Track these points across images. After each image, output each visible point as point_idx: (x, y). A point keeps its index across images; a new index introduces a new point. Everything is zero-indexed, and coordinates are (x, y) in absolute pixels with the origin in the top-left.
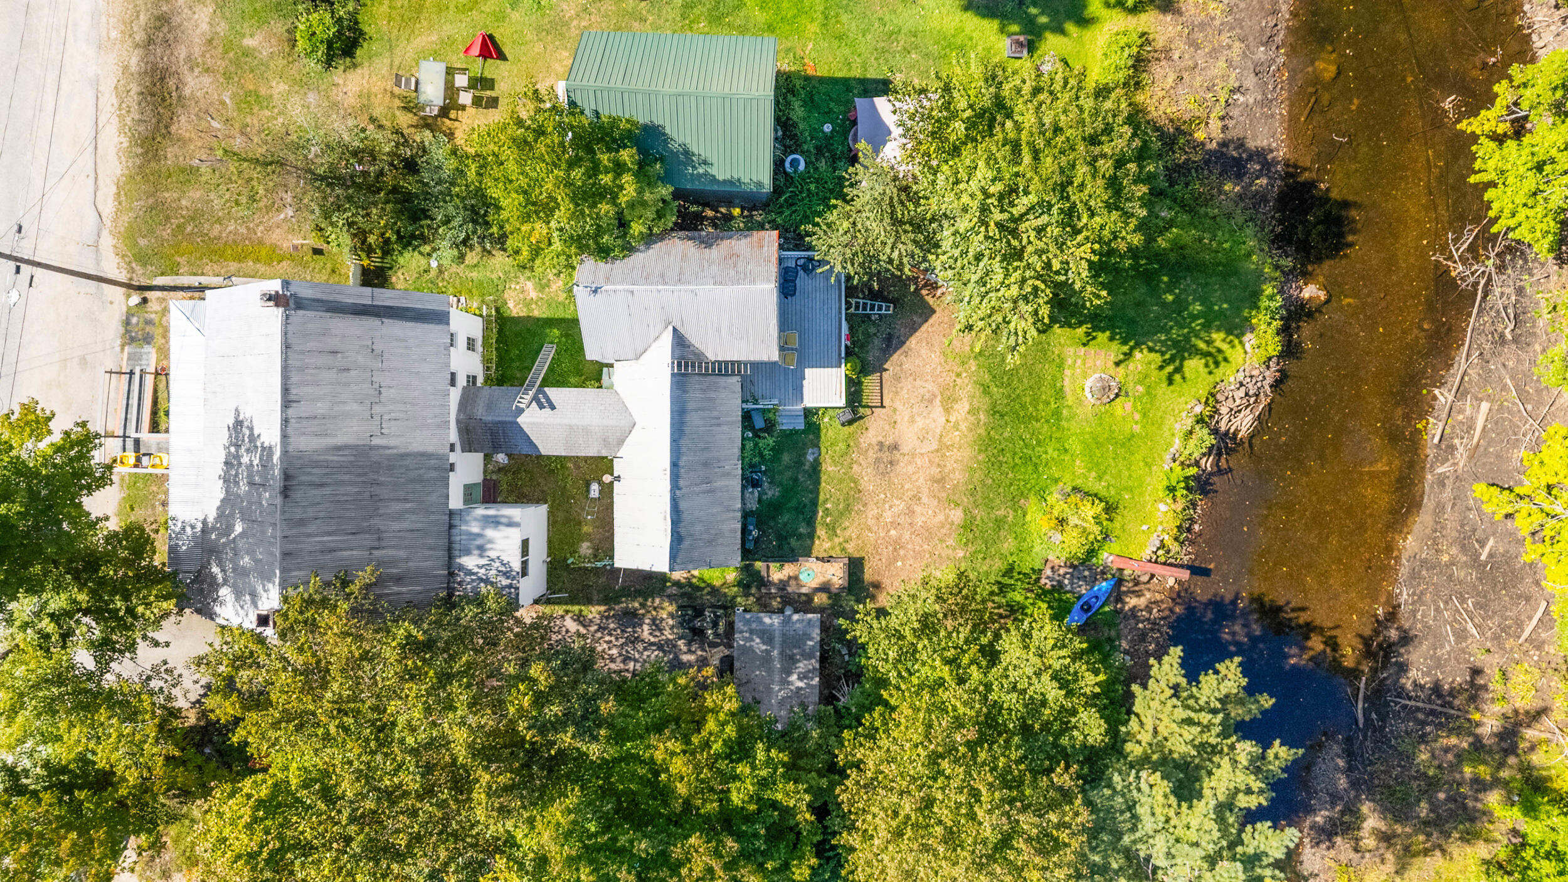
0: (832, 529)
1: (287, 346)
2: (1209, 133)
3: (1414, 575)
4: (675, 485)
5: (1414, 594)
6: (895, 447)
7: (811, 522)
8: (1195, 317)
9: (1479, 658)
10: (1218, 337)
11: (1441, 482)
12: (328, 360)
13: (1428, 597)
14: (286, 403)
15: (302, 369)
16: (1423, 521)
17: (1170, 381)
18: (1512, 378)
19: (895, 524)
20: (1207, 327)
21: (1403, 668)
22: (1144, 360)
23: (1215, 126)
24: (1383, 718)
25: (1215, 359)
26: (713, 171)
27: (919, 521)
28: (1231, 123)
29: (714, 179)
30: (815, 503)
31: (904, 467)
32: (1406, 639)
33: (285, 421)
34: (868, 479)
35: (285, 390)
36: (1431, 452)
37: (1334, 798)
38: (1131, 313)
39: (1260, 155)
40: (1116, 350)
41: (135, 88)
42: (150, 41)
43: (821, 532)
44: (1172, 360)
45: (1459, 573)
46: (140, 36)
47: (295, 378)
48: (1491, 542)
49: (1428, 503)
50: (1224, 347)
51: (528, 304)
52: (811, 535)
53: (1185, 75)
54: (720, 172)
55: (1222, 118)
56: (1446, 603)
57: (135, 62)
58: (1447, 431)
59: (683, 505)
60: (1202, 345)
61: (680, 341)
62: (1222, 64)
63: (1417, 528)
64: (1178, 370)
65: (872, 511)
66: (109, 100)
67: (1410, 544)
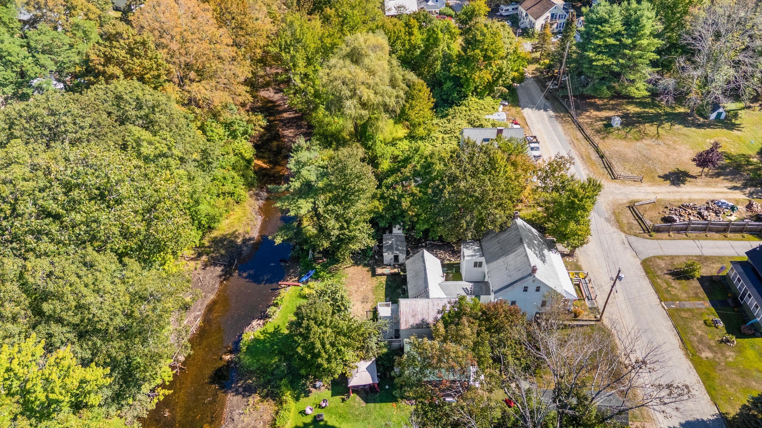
0: (381, 283)
2: (255, 398)
3: (213, 290)
5: (214, 286)
6: (362, 302)
7: (387, 284)
8: (268, 342)
9: (202, 272)
11: (200, 310)
13: (211, 285)
17: (278, 326)
19: (363, 285)
20: (265, 340)
21: (222, 271)
23: (251, 402)
24: (230, 261)
25: (264, 332)
27: (355, 286)
28: (246, 403)
30: (386, 289)
31: (360, 298)
32: (220, 276)
34: (370, 295)
37: (247, 246)
39: (237, 393)
43: (384, 282)
44: (277, 331)
50: (261, 336)
52: (387, 281)
53: (259, 417)
55: (248, 405)
56: (206, 284)
63: (209, 300)
64: (275, 329)
65: (369, 288)
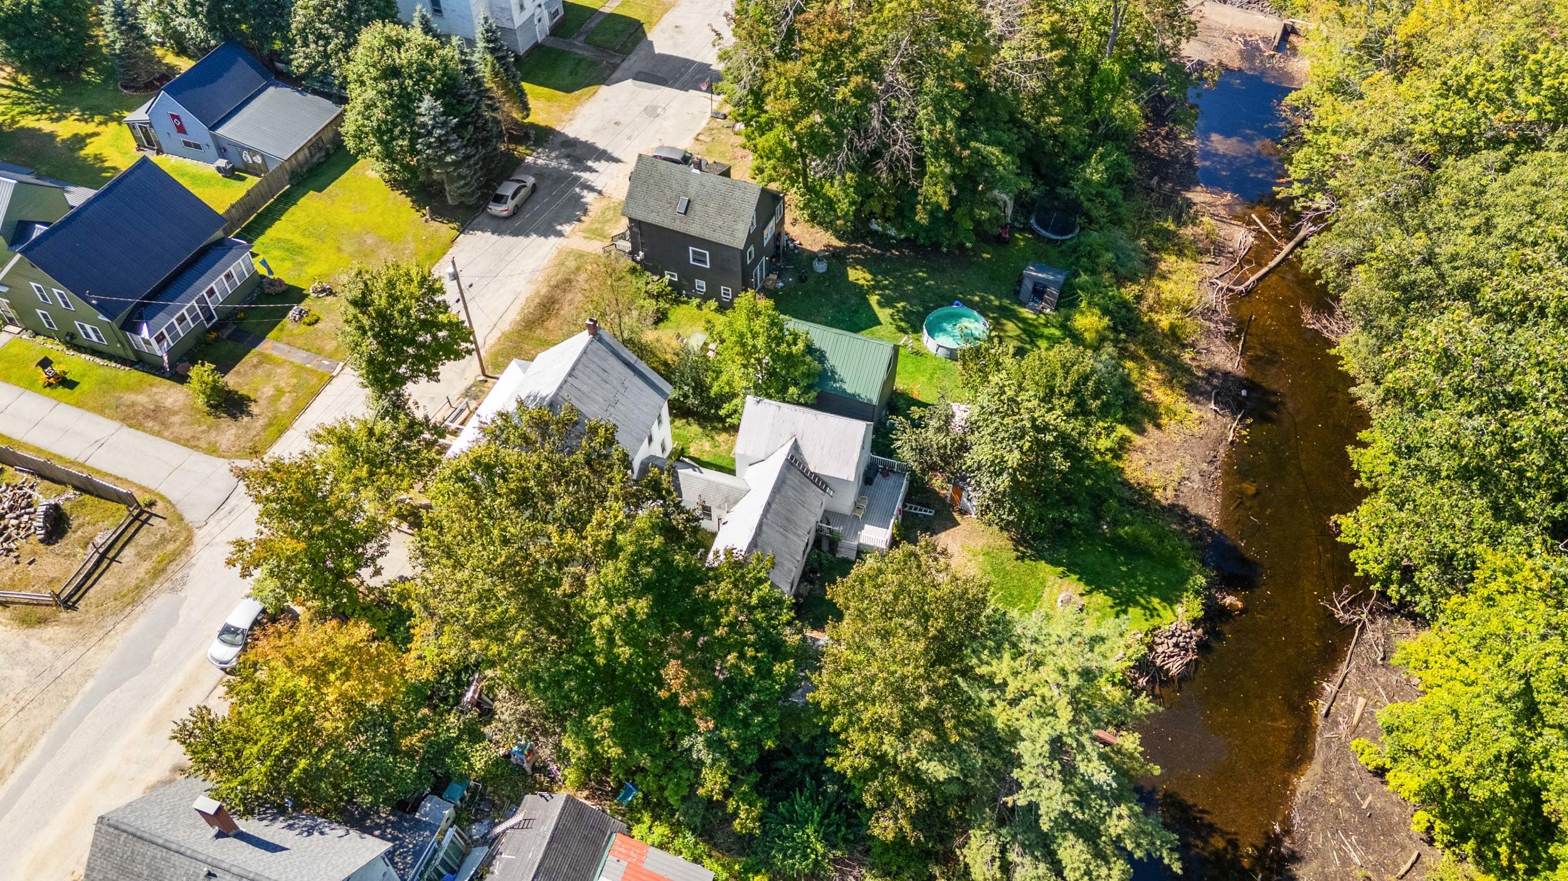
1: (585, 352)
2: (1165, 496)
3: (1306, 807)
4: (764, 515)
5: (1305, 820)
8: (1140, 585)
10: (1155, 601)
11: (1328, 744)
12: (601, 372)
13: (1318, 826)
14: (570, 374)
15: (586, 366)
16: (1314, 770)
17: (1117, 616)
18: (1384, 689)
20: (1148, 592)
22: (1100, 598)
23: (1170, 493)
25: (1152, 612)
26: (845, 386)
28: (1180, 496)
29: (844, 391)
33: (565, 381)
35: (573, 369)
36: (1320, 722)
38: (1098, 568)
39: (1198, 518)
40: (1082, 587)
41: (537, 300)
42: (557, 286)
44: (1121, 604)
45: (1343, 815)
46: (553, 283)
47: (580, 367)
48: (1370, 798)
49: (1319, 757)
50: (1158, 607)
51: (702, 451)
53: (1153, 463)
54: (850, 388)
55: (1175, 491)
56: (1333, 834)
57: (544, 291)
58: (1333, 710)
59: (764, 528)
60: (1142, 601)
61: (796, 447)
62: (1178, 463)
63: (1309, 773)
64: (1124, 611)
66: (522, 300)
67: (1305, 783)
